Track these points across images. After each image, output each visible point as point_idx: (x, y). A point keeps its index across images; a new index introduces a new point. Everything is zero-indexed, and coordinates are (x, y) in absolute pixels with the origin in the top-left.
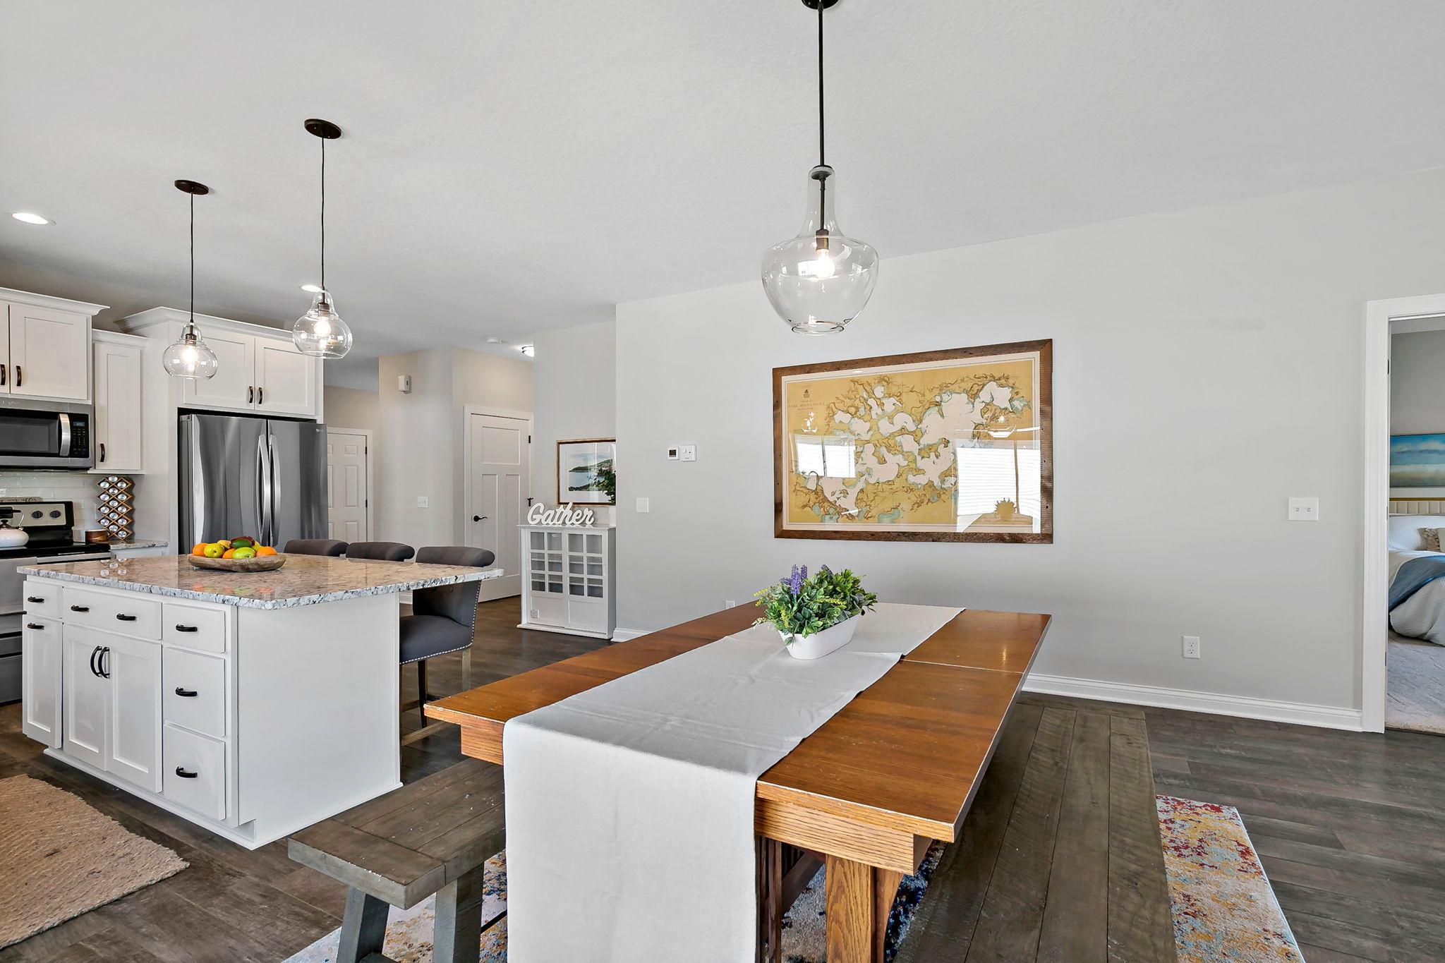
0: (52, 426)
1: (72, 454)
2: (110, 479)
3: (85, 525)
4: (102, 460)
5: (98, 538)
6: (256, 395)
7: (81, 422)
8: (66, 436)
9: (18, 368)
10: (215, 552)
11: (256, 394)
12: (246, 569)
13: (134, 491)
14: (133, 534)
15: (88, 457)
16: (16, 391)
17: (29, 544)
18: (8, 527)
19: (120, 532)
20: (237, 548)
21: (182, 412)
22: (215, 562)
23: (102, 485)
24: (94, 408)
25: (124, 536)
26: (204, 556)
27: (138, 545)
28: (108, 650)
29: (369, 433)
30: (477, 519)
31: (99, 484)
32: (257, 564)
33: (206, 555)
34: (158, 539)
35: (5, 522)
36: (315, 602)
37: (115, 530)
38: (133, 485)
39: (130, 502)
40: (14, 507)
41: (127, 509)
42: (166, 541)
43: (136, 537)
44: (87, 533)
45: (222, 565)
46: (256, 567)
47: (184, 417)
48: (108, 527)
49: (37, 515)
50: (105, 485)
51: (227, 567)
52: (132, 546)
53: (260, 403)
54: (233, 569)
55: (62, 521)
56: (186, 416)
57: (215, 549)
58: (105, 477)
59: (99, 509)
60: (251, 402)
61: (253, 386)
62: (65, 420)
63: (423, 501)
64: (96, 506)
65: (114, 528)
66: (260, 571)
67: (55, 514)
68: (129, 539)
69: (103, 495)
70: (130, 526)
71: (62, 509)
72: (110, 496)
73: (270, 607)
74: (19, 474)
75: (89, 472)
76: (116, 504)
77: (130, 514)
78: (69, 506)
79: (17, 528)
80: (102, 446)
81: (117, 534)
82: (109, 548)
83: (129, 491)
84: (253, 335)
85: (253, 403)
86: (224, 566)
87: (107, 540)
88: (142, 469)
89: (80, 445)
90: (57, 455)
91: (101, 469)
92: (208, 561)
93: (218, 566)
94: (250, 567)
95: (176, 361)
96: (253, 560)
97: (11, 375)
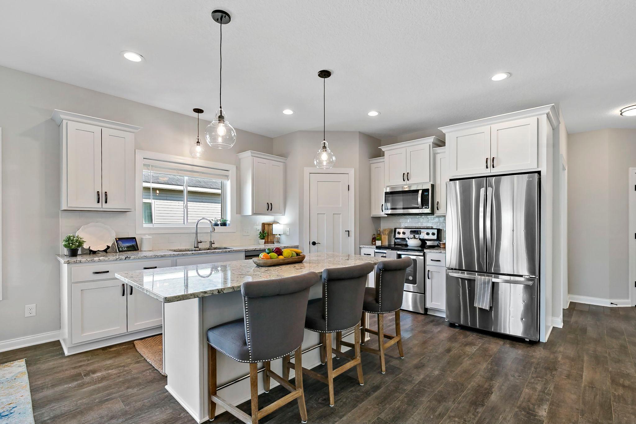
0: (415, 195)
1: (423, 207)
4: (438, 209)
6: (491, 162)
7: (427, 192)
8: (419, 200)
9: (408, 173)
15: (429, 208)
16: (408, 183)
35: (416, 236)
40: (422, 230)
49: (427, 234)
53: (494, 167)
61: (489, 157)
62: (420, 192)
67: (433, 234)
71: (435, 232)
79: (419, 239)
80: (438, 202)
84: (490, 124)
85: (488, 169)
89: (426, 203)
91: (438, 213)
97: (406, 177)
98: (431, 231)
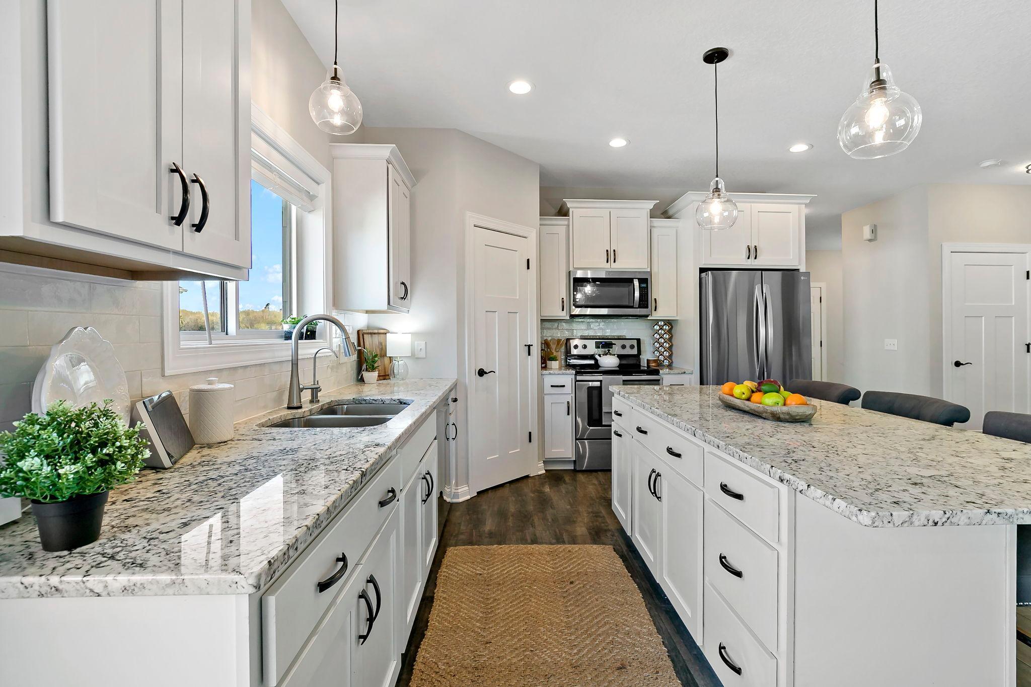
0: (630, 287)
1: (640, 307)
2: (660, 323)
3: (647, 355)
4: (655, 310)
5: (653, 364)
6: (752, 252)
7: (644, 282)
8: (637, 294)
9: (614, 251)
10: (744, 394)
11: (752, 250)
12: (776, 418)
13: (673, 331)
14: (672, 362)
15: (648, 308)
16: (614, 266)
17: (620, 366)
18: (610, 354)
19: (665, 361)
20: (765, 393)
21: (702, 270)
22: (745, 405)
23: (655, 327)
24: (650, 273)
25: (667, 364)
26: (732, 396)
27: (676, 371)
28: (660, 476)
29: (823, 285)
30: (958, 364)
31: (654, 327)
32: (788, 414)
33: (735, 395)
34: (687, 368)
35: (609, 351)
36: (936, 524)
37: (662, 359)
38: (672, 327)
39: (670, 339)
40: (613, 342)
41: (669, 344)
42: (692, 369)
43: (674, 365)
44: (647, 360)
45: (751, 409)
46: (787, 417)
47: (703, 275)
48: (658, 357)
49: (624, 347)
50: (657, 327)
51: (758, 412)
52: (672, 372)
53: (755, 258)
54: (764, 415)
55: (634, 352)
56: (705, 273)
57: (743, 391)
58: (656, 322)
59: (654, 344)
60: (749, 258)
61: (750, 245)
62: (636, 283)
63: (891, 344)
64: (652, 342)
65: (661, 358)
66: (792, 422)
67: (632, 347)
68: (670, 366)
69: (656, 334)
70: (670, 356)
71: (635, 343)
72: (660, 335)
73: (868, 521)
74: (615, 320)
75: (648, 318)
76: (663, 341)
77: (670, 348)
78: (639, 341)
79: (614, 355)
80: (655, 299)
81: (663, 362)
82: (659, 372)
83: (670, 332)
84: (750, 202)
85: (750, 260)
86: (755, 411)
87: (658, 366)
88: (677, 316)
89: (644, 301)
90: (632, 307)
91: (655, 316)
92: (738, 403)
93: (747, 409)
94: (782, 416)
95: (706, 215)
96: (785, 409)
97: (611, 256)
98: (628, 343)
